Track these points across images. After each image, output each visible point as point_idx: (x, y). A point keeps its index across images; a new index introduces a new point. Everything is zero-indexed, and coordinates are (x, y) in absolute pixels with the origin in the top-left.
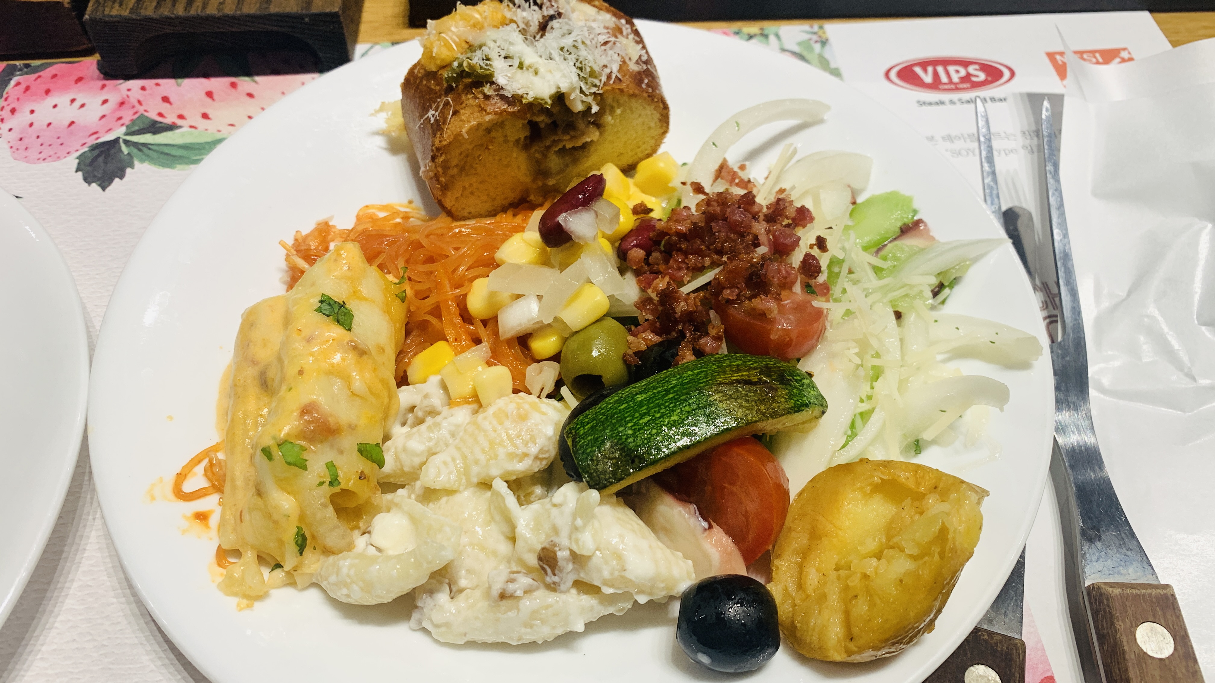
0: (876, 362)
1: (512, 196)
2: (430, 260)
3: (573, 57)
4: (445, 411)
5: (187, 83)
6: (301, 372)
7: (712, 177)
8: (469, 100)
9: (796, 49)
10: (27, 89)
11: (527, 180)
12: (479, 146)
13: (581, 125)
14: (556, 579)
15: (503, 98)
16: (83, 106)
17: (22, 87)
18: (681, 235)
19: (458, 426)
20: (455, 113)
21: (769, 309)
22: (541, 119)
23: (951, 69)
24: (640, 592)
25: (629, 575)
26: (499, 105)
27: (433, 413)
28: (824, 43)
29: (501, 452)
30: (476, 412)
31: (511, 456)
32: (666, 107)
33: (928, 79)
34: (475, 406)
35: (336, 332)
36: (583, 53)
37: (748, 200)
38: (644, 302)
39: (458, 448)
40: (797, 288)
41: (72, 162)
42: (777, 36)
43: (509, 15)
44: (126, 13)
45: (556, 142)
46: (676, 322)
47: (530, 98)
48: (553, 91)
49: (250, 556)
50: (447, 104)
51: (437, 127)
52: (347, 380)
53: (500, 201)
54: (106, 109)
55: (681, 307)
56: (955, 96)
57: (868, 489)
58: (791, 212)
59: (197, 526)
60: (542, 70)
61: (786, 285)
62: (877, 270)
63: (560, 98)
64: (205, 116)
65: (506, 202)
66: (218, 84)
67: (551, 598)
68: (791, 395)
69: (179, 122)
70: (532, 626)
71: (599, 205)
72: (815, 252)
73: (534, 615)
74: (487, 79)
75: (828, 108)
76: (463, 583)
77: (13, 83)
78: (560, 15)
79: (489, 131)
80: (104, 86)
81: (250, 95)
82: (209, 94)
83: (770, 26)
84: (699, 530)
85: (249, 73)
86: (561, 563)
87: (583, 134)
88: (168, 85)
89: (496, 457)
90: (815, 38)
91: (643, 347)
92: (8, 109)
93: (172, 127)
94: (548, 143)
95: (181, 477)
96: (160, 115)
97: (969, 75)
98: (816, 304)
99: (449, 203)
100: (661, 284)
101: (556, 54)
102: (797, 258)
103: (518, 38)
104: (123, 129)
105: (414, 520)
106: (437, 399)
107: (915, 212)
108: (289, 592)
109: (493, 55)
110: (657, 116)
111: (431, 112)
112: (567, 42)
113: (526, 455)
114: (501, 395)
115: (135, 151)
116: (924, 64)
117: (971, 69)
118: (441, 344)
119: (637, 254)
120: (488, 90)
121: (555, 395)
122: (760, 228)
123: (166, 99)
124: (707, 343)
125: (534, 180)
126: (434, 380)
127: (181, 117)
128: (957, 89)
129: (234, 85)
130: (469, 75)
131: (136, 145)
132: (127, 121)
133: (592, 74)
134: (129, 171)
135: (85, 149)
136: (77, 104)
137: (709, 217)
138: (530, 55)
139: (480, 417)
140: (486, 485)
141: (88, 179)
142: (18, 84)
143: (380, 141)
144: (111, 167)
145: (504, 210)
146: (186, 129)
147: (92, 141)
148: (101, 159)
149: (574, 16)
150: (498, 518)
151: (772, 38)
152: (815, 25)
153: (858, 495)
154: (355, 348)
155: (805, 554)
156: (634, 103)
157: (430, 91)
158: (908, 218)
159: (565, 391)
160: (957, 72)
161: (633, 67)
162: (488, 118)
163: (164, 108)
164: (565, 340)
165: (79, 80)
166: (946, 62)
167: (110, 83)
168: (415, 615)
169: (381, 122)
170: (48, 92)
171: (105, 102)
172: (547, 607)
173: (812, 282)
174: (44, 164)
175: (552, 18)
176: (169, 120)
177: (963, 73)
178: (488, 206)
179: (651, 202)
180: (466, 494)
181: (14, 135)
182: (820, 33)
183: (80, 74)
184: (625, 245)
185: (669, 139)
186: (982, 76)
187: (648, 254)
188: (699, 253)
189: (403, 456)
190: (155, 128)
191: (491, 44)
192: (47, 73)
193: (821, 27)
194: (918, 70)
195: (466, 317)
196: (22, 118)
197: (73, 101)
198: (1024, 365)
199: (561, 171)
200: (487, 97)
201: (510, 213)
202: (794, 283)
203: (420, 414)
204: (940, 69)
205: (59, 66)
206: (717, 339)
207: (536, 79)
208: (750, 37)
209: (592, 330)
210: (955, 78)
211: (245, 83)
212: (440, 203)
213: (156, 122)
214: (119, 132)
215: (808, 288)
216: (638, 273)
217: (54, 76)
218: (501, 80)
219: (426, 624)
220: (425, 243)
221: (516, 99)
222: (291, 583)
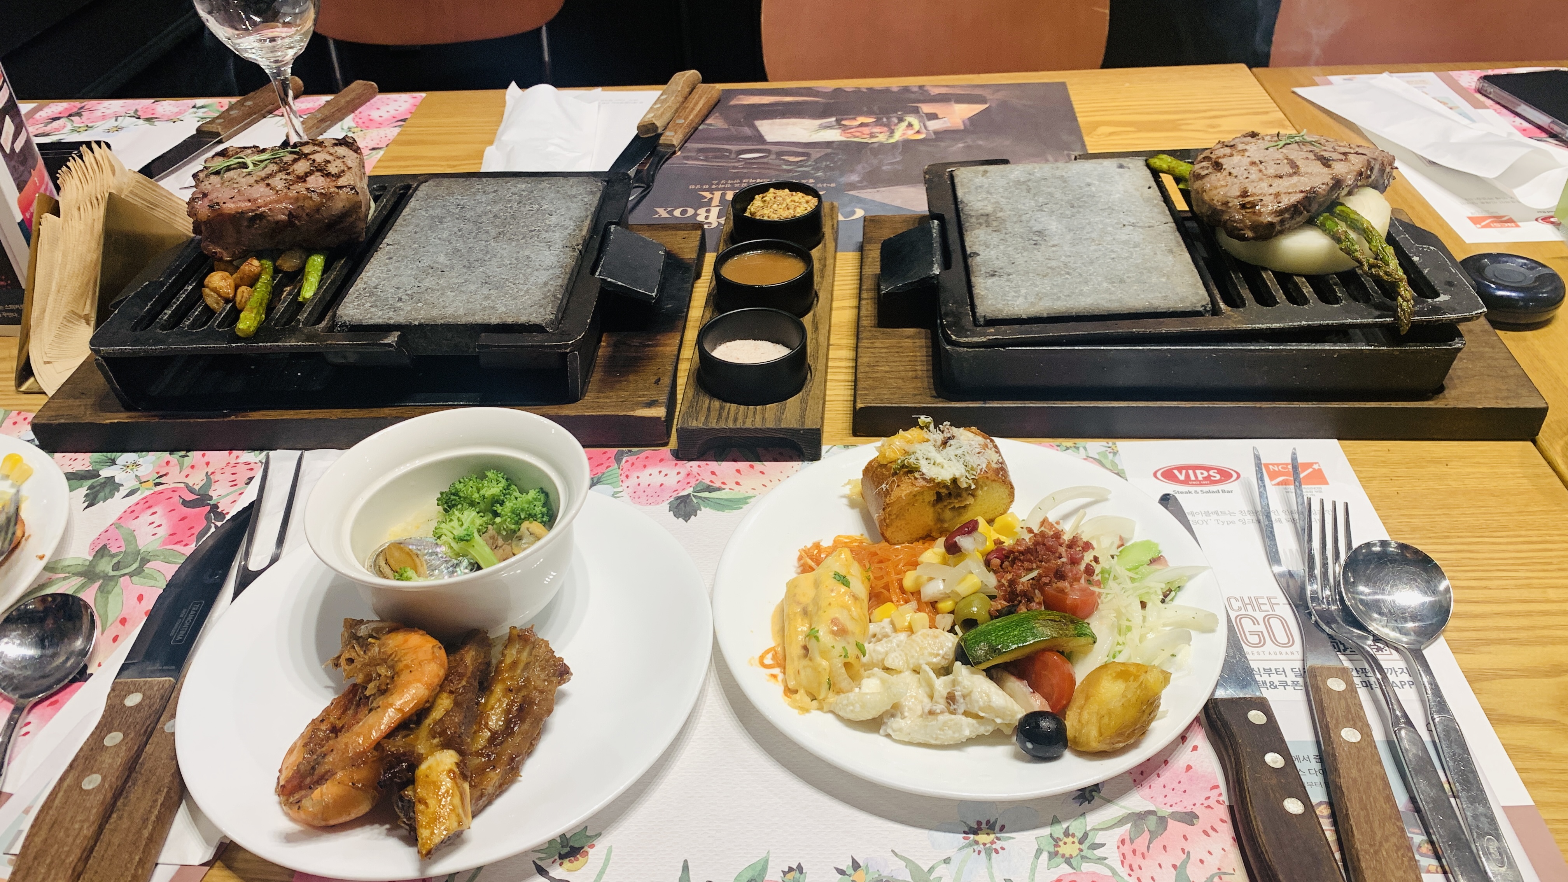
0: (1128, 623)
1: (922, 533)
2: (881, 562)
3: (962, 460)
4: (894, 635)
5: (724, 464)
6: (830, 604)
7: (1039, 525)
8: (906, 479)
9: (1097, 457)
10: (633, 464)
11: (932, 523)
12: (909, 504)
13: (964, 494)
14: (955, 707)
15: (925, 479)
16: (666, 475)
17: (630, 463)
18: (1021, 553)
19: (901, 641)
20: (898, 486)
21: (1066, 588)
22: (944, 491)
23: (1198, 472)
24: (998, 717)
25: (993, 705)
26: (921, 483)
27: (886, 636)
28: (1115, 453)
29: (926, 652)
30: (909, 636)
31: (931, 654)
32: (1012, 488)
33: (1182, 477)
34: (909, 633)
35: (843, 589)
36: (968, 458)
37: (1057, 536)
38: (1000, 586)
39: (902, 650)
40: (1083, 581)
41: (666, 506)
42: (1085, 448)
43: (926, 436)
44: (701, 426)
45: (950, 503)
46: (1017, 596)
47: (939, 480)
48: (952, 477)
49: (802, 692)
50: (894, 481)
51: (887, 493)
52: (849, 610)
53: (915, 536)
54: (679, 477)
55: (1020, 588)
56: (1198, 489)
57: (1114, 675)
58: (1080, 543)
59: (773, 680)
60: (946, 466)
61: (1077, 579)
62: (1132, 580)
63: (954, 481)
64: (737, 483)
65: (918, 536)
66: (743, 465)
67: (953, 716)
68: (1076, 629)
69: (723, 486)
70: (943, 730)
71: (975, 534)
72: (1093, 564)
73: (945, 723)
74: (917, 469)
75: (1110, 492)
76: (906, 714)
77: (624, 460)
78: (954, 437)
79: (915, 496)
80: (676, 464)
81: (762, 473)
82: (738, 471)
83: (1081, 442)
84: (1028, 693)
85: (759, 460)
86: (957, 698)
87: (965, 499)
88: (713, 465)
89: (923, 654)
90: (1109, 450)
91: (1000, 607)
92: (624, 475)
93: (719, 489)
94: (945, 504)
95: (762, 658)
96: (711, 481)
97: (1209, 476)
98: (1092, 588)
99: (888, 534)
100: (1009, 576)
101: (953, 458)
102: (1082, 567)
103: (932, 449)
104: (692, 489)
105: (883, 682)
106: (889, 629)
107: (1160, 552)
108: (819, 712)
109: (920, 458)
110: (1007, 492)
111: (884, 486)
112: (959, 452)
113: (938, 655)
114: (923, 628)
115: (700, 501)
116: (1180, 469)
117: (1211, 473)
118: (889, 604)
119: (996, 562)
120: (917, 475)
121: (952, 630)
122: (1062, 550)
123: (713, 473)
124: (1034, 605)
125: (936, 524)
126: (887, 620)
127: (724, 483)
128: (1201, 484)
129: (752, 466)
130: (907, 467)
131: (700, 498)
132: (693, 483)
133: (972, 469)
134: (698, 512)
135: (672, 499)
136: (663, 474)
137: (1036, 544)
138: (938, 457)
139: (913, 636)
140: (916, 671)
141: (677, 515)
142: (627, 461)
143: (845, 501)
144: (688, 509)
145: (917, 540)
146: (727, 490)
147: (675, 495)
148: (682, 505)
149: (962, 438)
150: (924, 684)
151: (1081, 449)
152: (1111, 442)
153: (1110, 678)
154: (853, 596)
155: (1082, 708)
156: (994, 485)
157: (883, 474)
158: (1156, 556)
159: (957, 628)
160: (1202, 474)
161: (994, 466)
162: (916, 489)
163: (713, 478)
164: (956, 603)
165: (662, 460)
166: (1195, 468)
167: (679, 462)
168: (883, 728)
169: (847, 490)
170: (645, 466)
171: (678, 473)
172: (951, 720)
173: (1091, 579)
174: (650, 507)
175: (949, 438)
176: (717, 484)
177: (1206, 474)
178: (908, 538)
179: (1003, 538)
180: (907, 673)
181: (631, 490)
182: (1113, 447)
183: (662, 457)
184: (989, 557)
185: (1014, 504)
186: (1218, 477)
187: (1002, 563)
188: (1030, 561)
189: (873, 654)
190: (709, 489)
191: (918, 451)
192: (643, 455)
193: (1115, 444)
194: (1176, 472)
195: (902, 590)
196: (632, 481)
197: (660, 472)
198: (1212, 631)
199: (951, 519)
200: (916, 479)
201: (921, 541)
202: (1080, 578)
203: (880, 636)
204: (1191, 472)
205: (648, 451)
206: (1040, 604)
207: (942, 470)
208: (1067, 448)
209: (972, 598)
210: (1200, 477)
211: (758, 465)
212: (883, 535)
213: (709, 486)
214: (689, 491)
215: (1089, 582)
216: (995, 572)
217: (647, 458)
218: (924, 470)
219: (890, 731)
220: (879, 552)
221: (932, 480)
222: (820, 709)
